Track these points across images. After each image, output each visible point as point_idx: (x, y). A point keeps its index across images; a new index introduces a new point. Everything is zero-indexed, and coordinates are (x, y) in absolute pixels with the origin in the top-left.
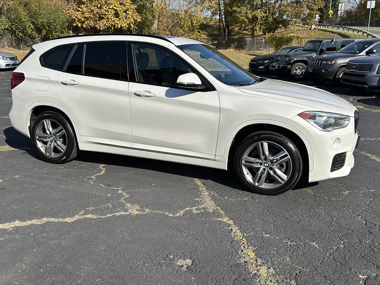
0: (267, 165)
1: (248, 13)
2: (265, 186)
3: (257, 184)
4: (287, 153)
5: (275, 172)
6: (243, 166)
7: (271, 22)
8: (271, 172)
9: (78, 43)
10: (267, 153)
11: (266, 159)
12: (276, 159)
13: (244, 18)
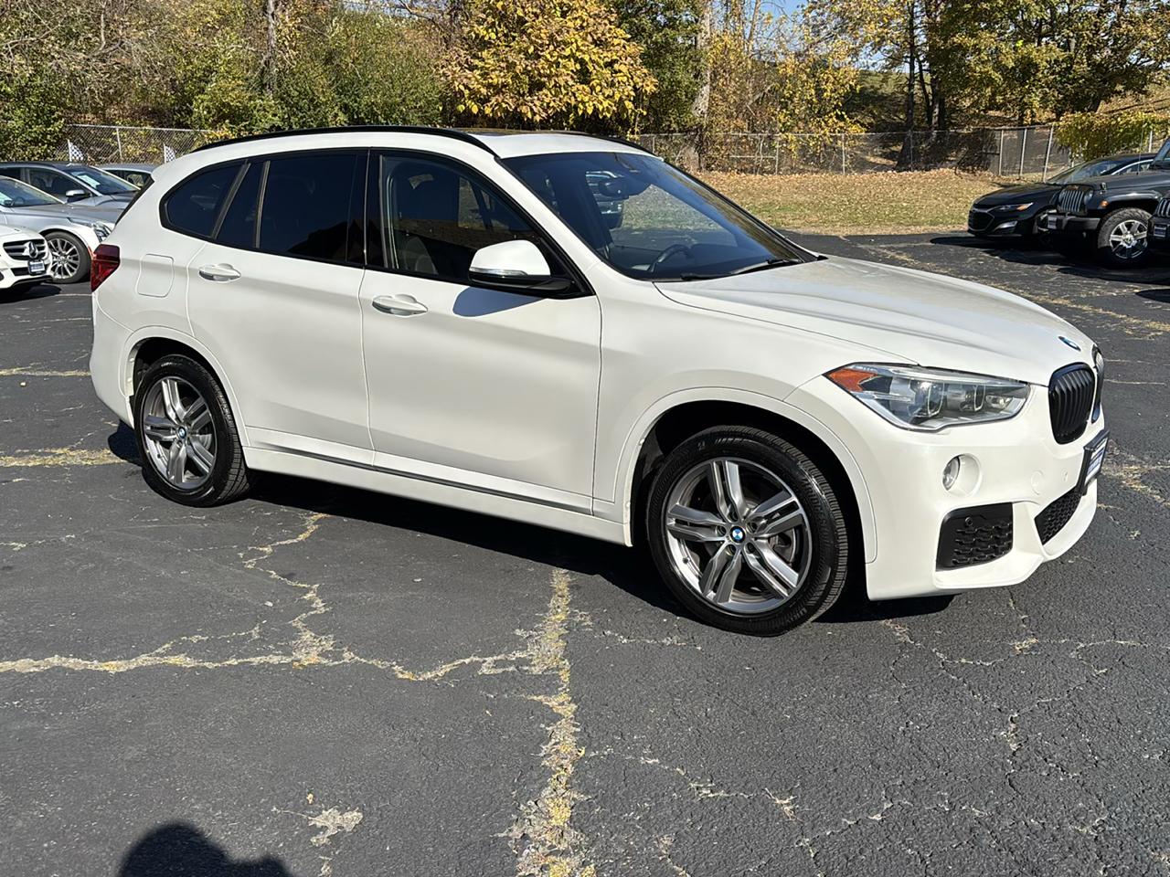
0: (741, 535)
2: (734, 602)
3: (711, 595)
4: (794, 499)
5: (762, 560)
6: (669, 535)
8: (752, 561)
9: (251, 159)
10: (737, 498)
11: (734, 515)
12: (766, 517)
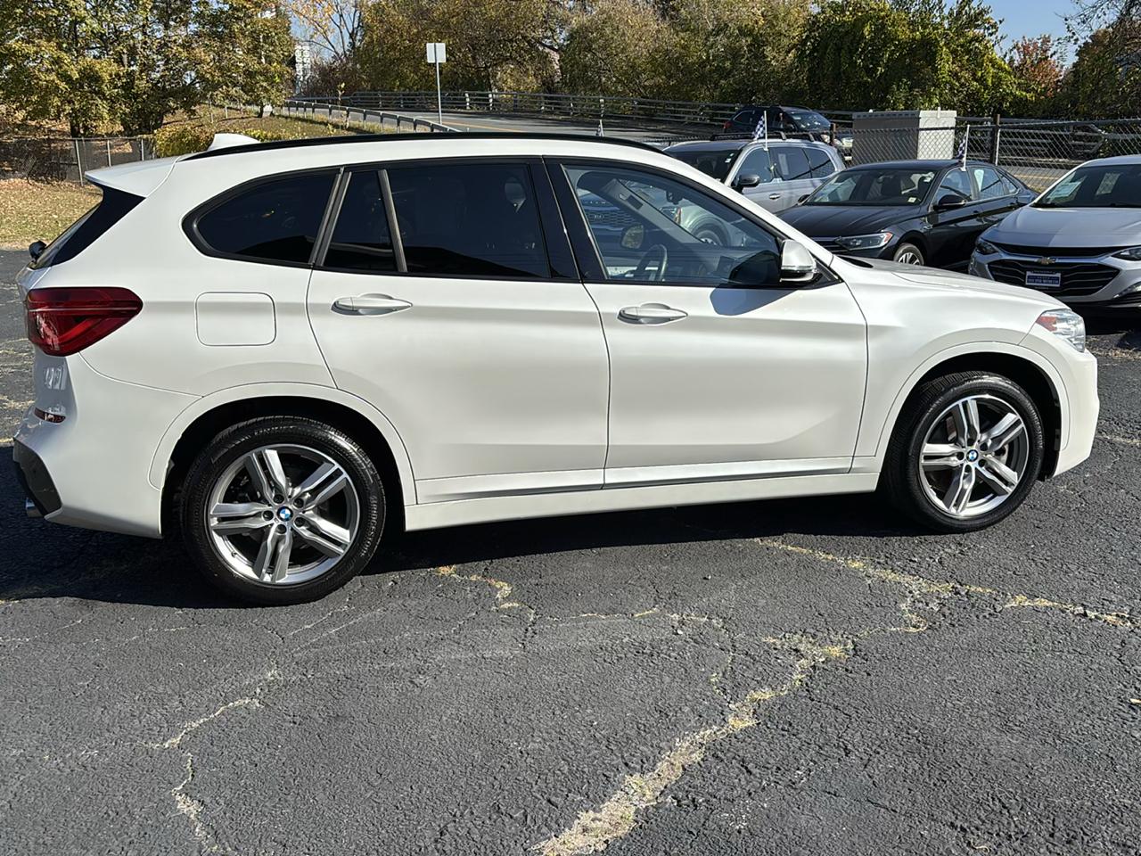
1: (66, 61)
7: (145, 93)
13: (53, 77)
